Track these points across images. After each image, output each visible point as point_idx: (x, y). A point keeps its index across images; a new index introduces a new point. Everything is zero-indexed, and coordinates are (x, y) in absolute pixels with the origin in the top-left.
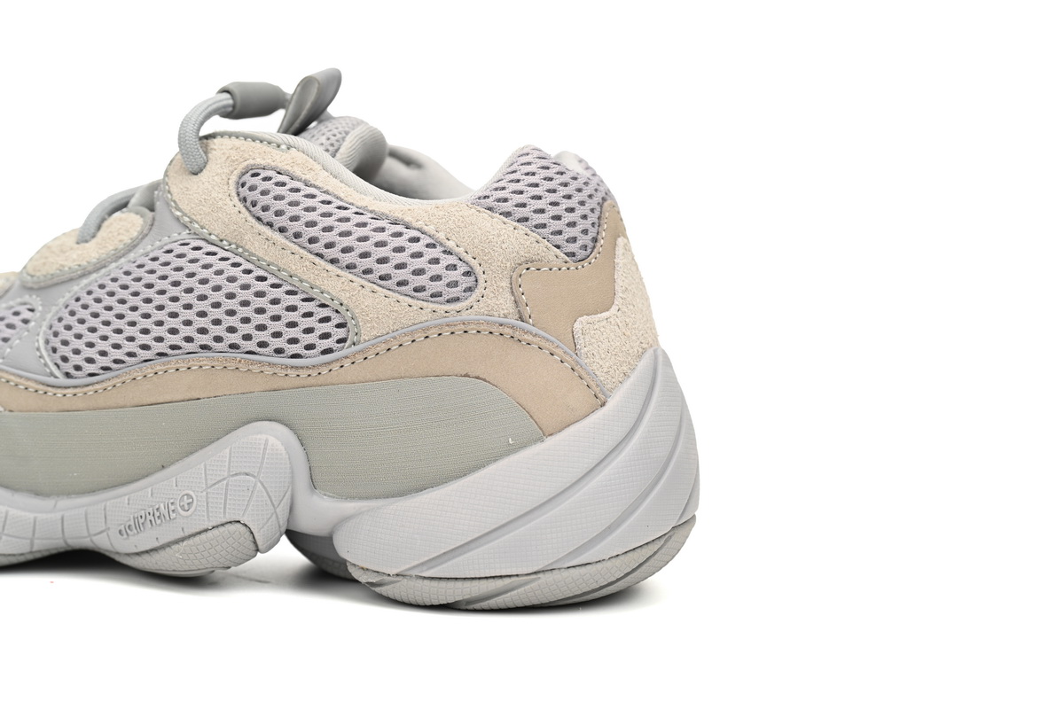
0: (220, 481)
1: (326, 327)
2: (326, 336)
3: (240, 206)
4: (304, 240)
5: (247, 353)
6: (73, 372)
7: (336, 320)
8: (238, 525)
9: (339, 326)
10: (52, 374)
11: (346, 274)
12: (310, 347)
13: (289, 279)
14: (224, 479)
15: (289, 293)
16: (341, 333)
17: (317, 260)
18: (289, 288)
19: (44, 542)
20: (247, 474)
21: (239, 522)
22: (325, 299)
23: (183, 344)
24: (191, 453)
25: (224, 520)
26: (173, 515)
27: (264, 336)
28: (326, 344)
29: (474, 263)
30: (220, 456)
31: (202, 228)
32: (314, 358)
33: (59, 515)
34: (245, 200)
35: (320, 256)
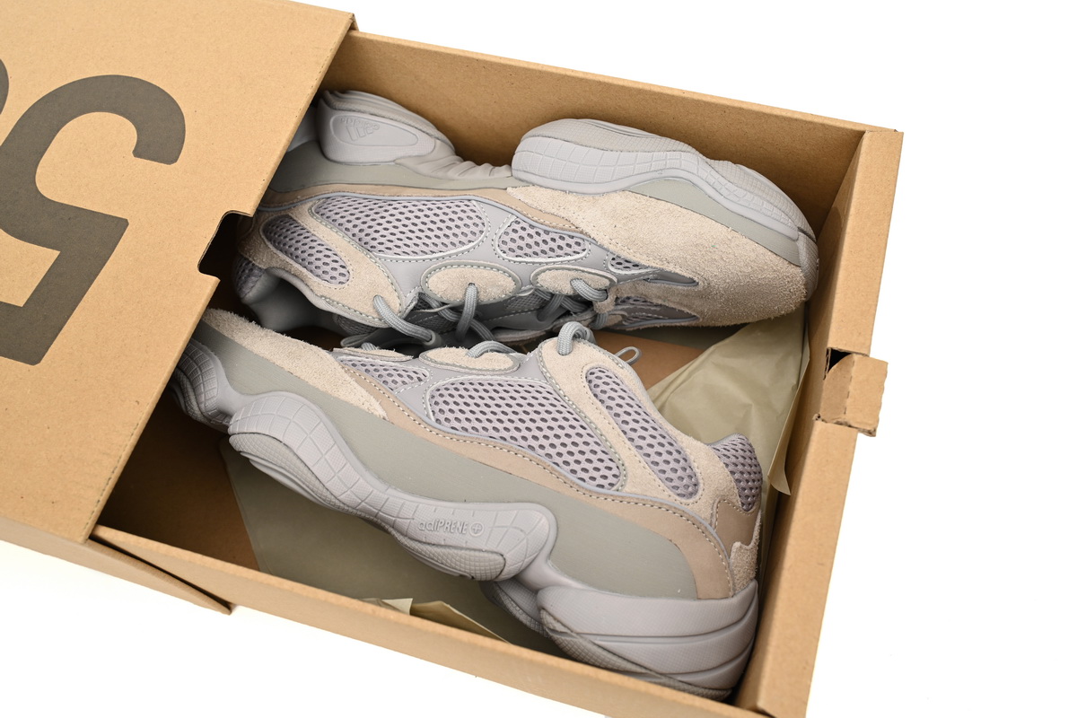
0: (503, 527)
1: (607, 473)
2: (605, 477)
3: (586, 384)
4: (620, 420)
5: (554, 463)
6: (443, 420)
7: (615, 471)
8: (501, 557)
9: (615, 476)
10: (428, 416)
11: (634, 450)
12: (593, 479)
13: (599, 436)
14: (506, 527)
15: (596, 443)
16: (613, 480)
17: (622, 434)
18: (598, 441)
19: (368, 507)
20: (522, 531)
21: (502, 555)
22: (615, 457)
23: (520, 439)
24: (488, 502)
25: (496, 550)
26: (464, 532)
27: (570, 459)
28: (602, 482)
29: (701, 481)
30: (509, 514)
31: (557, 384)
32: (591, 485)
33: (386, 497)
34: (590, 382)
35: (625, 433)
